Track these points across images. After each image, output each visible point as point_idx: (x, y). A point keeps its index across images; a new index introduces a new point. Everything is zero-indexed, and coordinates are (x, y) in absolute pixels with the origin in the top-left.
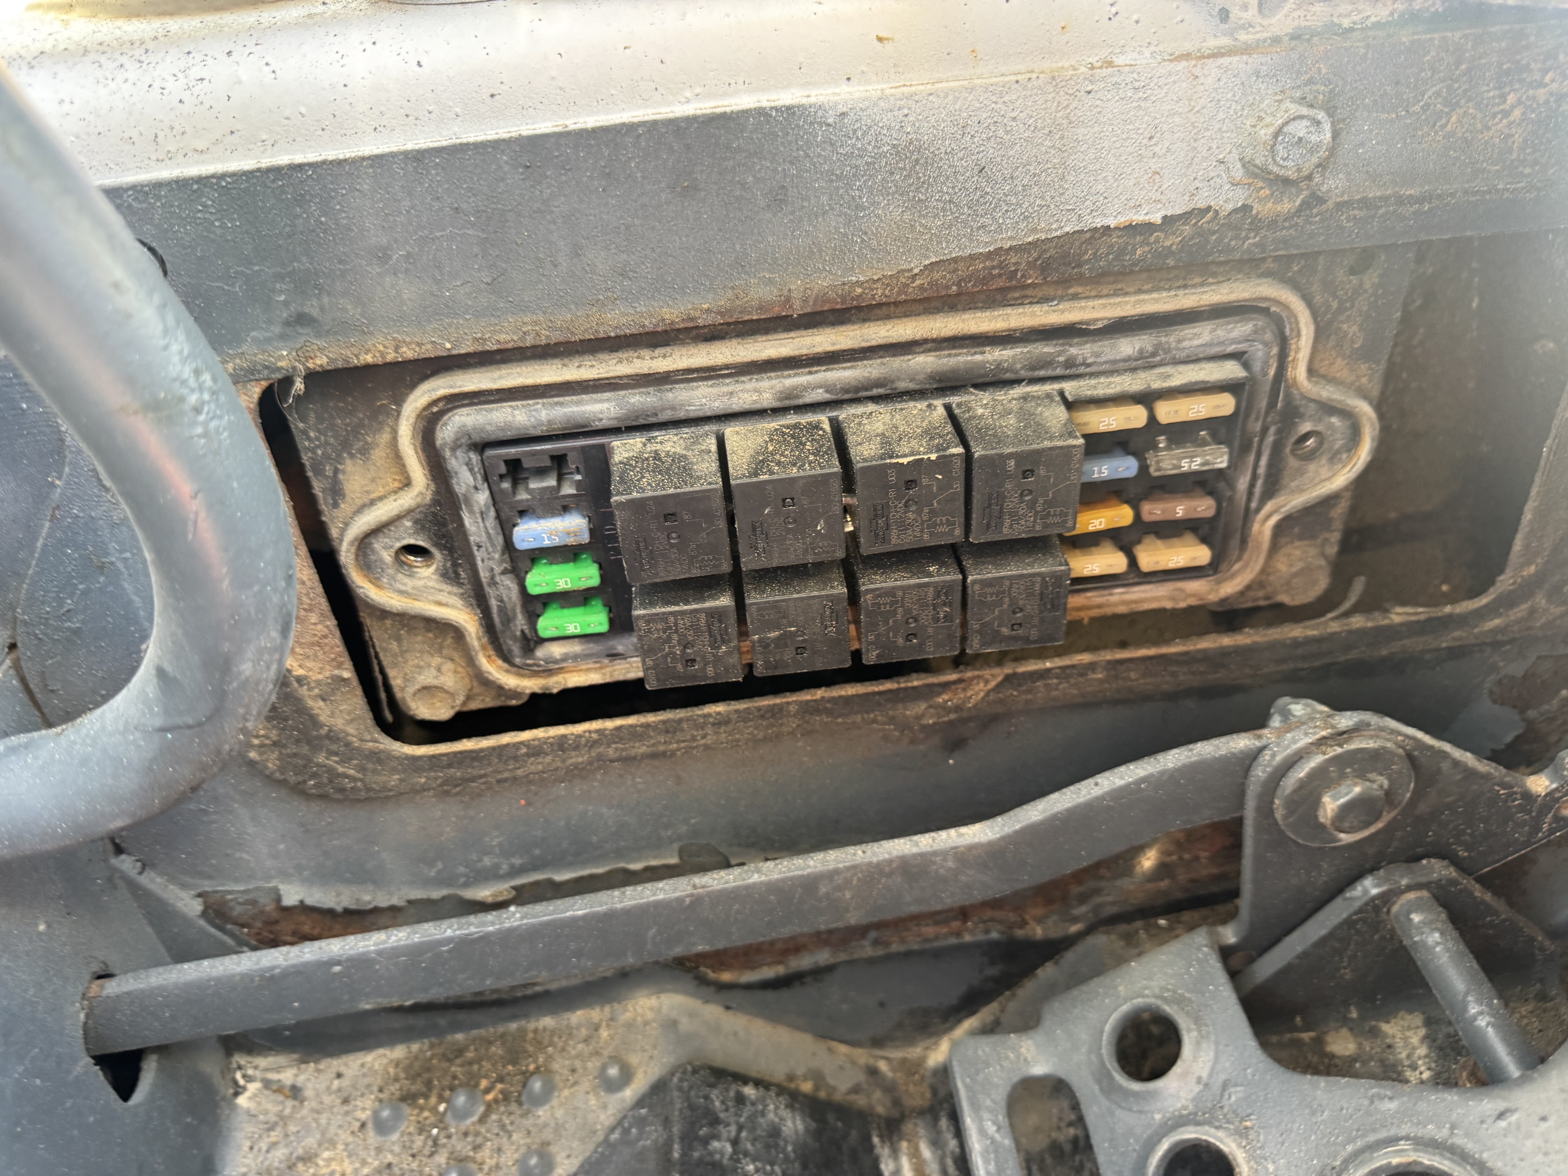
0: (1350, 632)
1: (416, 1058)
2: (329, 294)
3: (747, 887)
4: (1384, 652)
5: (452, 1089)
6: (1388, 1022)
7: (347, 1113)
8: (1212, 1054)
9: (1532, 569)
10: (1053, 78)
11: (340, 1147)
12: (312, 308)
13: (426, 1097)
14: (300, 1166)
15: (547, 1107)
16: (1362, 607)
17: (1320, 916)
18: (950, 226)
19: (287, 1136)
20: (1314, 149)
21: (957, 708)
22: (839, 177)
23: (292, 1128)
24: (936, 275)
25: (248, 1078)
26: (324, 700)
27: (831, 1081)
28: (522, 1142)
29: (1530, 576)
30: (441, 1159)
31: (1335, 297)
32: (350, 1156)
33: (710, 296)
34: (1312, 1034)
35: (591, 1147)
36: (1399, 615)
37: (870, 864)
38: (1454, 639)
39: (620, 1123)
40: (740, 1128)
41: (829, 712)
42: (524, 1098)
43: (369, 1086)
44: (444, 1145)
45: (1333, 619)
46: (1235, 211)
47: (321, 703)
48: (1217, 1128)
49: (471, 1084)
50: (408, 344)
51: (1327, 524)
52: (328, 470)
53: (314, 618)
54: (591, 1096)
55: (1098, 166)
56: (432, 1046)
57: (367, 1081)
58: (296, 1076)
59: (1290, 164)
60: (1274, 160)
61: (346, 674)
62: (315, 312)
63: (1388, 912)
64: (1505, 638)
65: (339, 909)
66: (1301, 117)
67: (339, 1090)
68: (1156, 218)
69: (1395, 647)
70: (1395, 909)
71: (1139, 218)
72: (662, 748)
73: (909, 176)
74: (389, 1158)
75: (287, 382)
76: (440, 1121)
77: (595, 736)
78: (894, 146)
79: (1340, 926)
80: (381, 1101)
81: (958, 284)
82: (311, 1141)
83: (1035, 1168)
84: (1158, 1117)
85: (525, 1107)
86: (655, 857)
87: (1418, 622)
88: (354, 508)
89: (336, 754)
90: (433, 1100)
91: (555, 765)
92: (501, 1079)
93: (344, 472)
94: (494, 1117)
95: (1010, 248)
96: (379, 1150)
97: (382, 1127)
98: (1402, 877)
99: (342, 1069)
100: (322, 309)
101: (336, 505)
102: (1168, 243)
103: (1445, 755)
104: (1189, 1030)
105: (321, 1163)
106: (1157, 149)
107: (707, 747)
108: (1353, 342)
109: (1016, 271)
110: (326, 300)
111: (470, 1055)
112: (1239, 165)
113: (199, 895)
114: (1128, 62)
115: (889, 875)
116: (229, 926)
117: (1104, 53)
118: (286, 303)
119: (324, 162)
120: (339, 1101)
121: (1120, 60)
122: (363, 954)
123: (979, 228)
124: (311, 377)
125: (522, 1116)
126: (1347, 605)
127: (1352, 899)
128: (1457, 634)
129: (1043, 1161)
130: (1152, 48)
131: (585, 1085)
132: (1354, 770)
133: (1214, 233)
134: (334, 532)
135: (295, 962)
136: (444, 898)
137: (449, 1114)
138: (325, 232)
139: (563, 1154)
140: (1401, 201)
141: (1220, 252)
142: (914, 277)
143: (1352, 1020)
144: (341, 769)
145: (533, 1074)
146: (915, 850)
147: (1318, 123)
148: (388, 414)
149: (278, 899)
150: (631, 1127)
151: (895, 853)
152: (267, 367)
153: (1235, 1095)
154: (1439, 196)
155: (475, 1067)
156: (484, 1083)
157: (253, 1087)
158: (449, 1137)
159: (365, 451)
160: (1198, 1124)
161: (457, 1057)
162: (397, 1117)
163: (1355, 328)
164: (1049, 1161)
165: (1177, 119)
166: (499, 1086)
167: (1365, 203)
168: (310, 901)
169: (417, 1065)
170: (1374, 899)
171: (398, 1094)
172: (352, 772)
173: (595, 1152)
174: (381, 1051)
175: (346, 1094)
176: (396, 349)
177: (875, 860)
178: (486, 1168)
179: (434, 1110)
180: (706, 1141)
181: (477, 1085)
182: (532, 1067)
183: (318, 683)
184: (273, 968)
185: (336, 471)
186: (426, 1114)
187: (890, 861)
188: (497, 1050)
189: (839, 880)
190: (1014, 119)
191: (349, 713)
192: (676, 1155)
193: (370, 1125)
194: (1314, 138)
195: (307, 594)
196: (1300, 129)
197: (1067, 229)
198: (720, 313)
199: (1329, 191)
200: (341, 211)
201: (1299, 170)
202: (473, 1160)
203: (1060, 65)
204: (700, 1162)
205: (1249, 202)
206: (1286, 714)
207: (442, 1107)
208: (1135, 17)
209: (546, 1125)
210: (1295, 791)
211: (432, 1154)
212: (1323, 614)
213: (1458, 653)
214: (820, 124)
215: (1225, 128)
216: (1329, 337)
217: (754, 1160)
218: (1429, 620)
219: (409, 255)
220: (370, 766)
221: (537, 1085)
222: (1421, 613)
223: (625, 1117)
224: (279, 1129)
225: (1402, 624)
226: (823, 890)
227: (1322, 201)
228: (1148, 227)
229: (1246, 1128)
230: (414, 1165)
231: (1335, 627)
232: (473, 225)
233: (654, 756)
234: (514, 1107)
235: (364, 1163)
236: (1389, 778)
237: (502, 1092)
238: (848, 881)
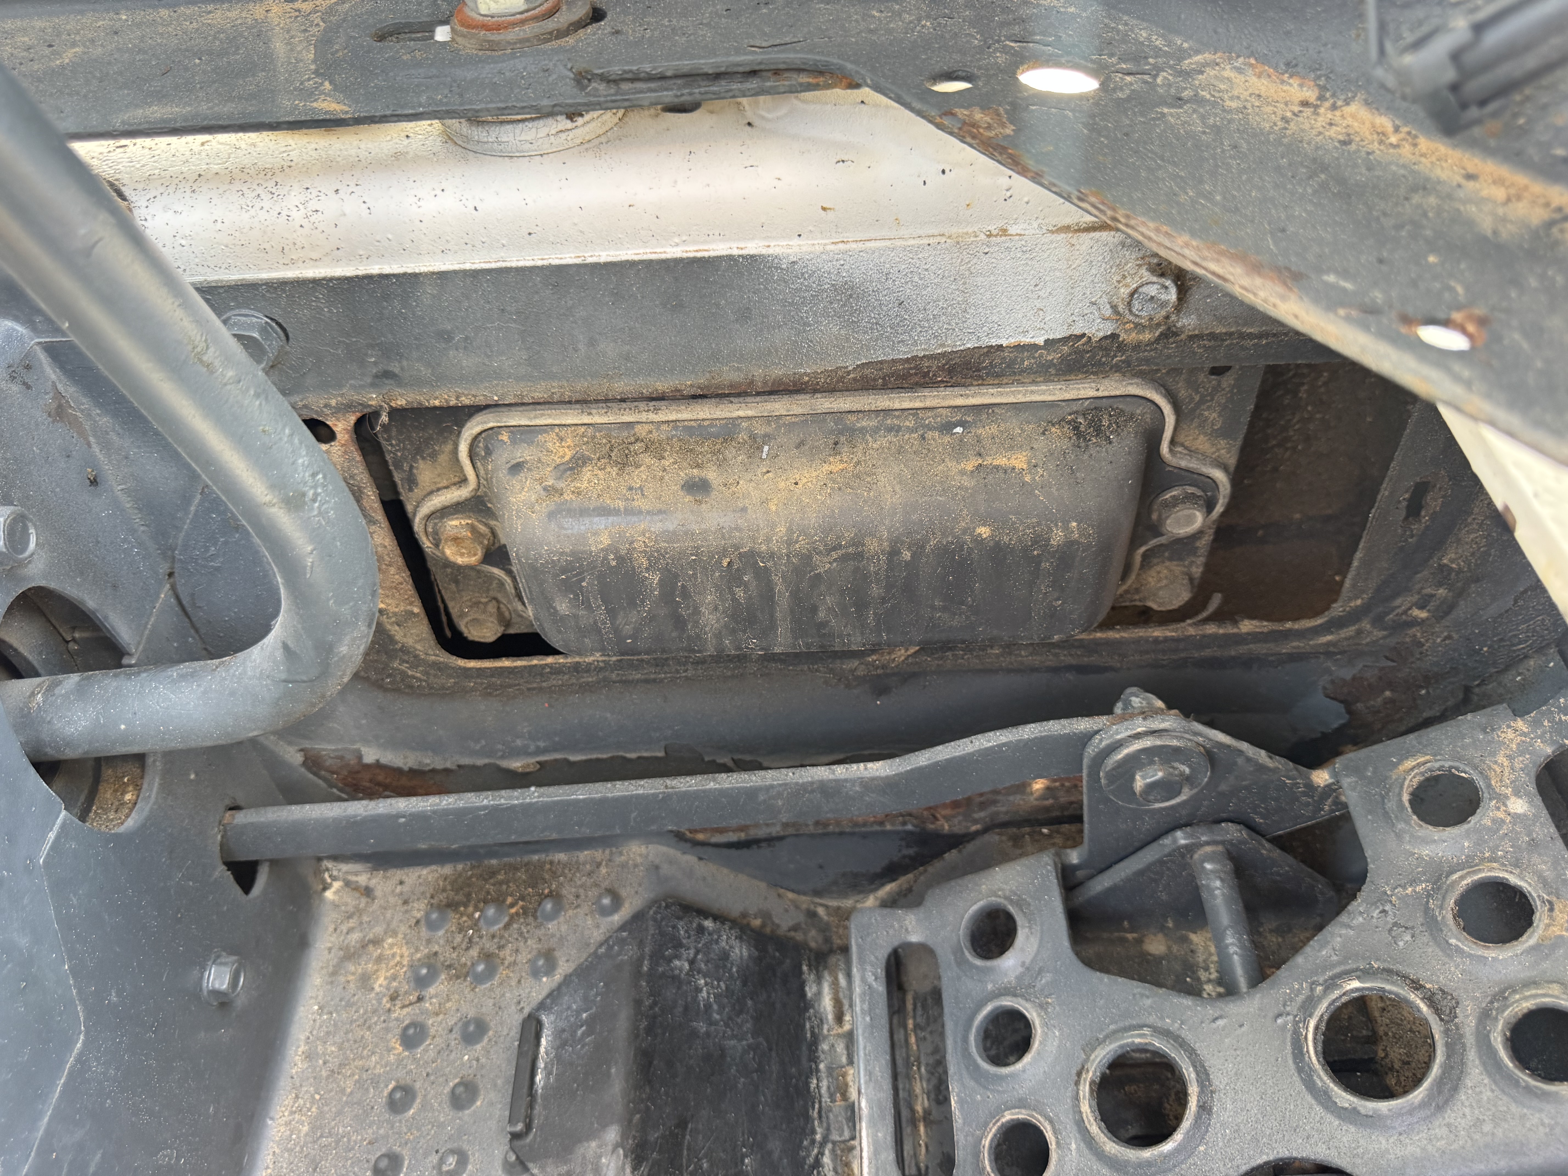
0: (1204, 636)
1: (460, 875)
2: (407, 359)
3: (704, 791)
4: (1233, 653)
5: (486, 902)
6: (1195, 933)
7: (406, 912)
8: (1036, 946)
9: (1359, 602)
10: (958, 243)
11: (400, 936)
12: (395, 367)
13: (466, 906)
14: (371, 947)
15: (555, 922)
16: (1218, 617)
17: (1140, 854)
18: (877, 340)
19: (361, 923)
20: (1164, 304)
21: (884, 667)
22: (792, 304)
23: (365, 919)
24: (867, 371)
25: (334, 878)
26: (399, 625)
27: (777, 921)
28: (534, 946)
29: (1357, 607)
30: (474, 952)
31: (1197, 392)
32: (407, 943)
33: (693, 376)
34: (1135, 935)
35: (585, 956)
36: (1247, 626)
37: (797, 784)
38: (1294, 648)
39: (606, 941)
40: (697, 952)
41: (782, 661)
42: (538, 914)
43: (423, 893)
44: (477, 943)
45: (1190, 625)
46: (1106, 338)
47: (397, 628)
48: (1026, 1000)
49: (499, 901)
50: (466, 395)
51: (1194, 551)
52: (406, 467)
53: (392, 570)
54: (589, 918)
55: (993, 304)
56: (473, 868)
57: (422, 889)
58: (369, 879)
59: (1144, 314)
60: (1130, 311)
61: (416, 610)
62: (397, 370)
63: (1191, 857)
64: (1335, 650)
65: (406, 768)
66: (1154, 283)
67: (401, 893)
68: (1040, 341)
69: (1243, 649)
70: (1196, 856)
71: (1026, 340)
72: (652, 676)
73: (844, 305)
74: (436, 948)
75: (376, 414)
76: (475, 925)
77: (601, 664)
78: (833, 285)
79: (1154, 864)
80: (432, 905)
81: (884, 379)
82: (379, 930)
83: (919, 1005)
84: (990, 986)
85: (539, 920)
86: (646, 750)
87: (1262, 633)
88: (425, 492)
89: (407, 662)
90: (471, 909)
91: (571, 682)
92: (522, 898)
93: (417, 468)
94: (515, 926)
95: (924, 356)
96: (429, 941)
97: (432, 926)
98: (1202, 834)
99: (404, 878)
100: (402, 369)
101: (411, 490)
102: (1050, 358)
103: (1241, 752)
104: (1023, 927)
105: (386, 946)
106: (1040, 293)
107: (687, 678)
108: (1213, 424)
109: (929, 372)
110: (405, 363)
111: (500, 877)
112: (1108, 306)
113: (301, 750)
114: (1019, 232)
115: (813, 791)
116: (323, 773)
117: (1001, 224)
118: (375, 363)
119: (405, 274)
120: (400, 902)
121: (1012, 230)
122: (422, 812)
123: (899, 342)
124: (394, 413)
125: (536, 927)
126: (1205, 614)
127: (1164, 846)
128: (1295, 644)
129: (925, 999)
130: (1040, 221)
131: (585, 908)
132: (1161, 759)
133: (1088, 352)
134: (409, 508)
135: (372, 813)
136: (485, 765)
137: (482, 921)
138: (405, 319)
139: (564, 959)
140: (1242, 336)
141: (1093, 365)
142: (849, 373)
143: (1168, 928)
144: (410, 673)
145: (547, 896)
146: (831, 777)
147: (1166, 288)
148: (451, 432)
149: (360, 757)
150: (614, 945)
151: (816, 778)
152: (361, 404)
153: (1047, 978)
154: (1274, 335)
155: (504, 887)
156: (509, 900)
157: (337, 885)
158: (481, 937)
159: (434, 456)
160: (1015, 995)
161: (491, 878)
162: (443, 919)
163: (1215, 415)
164: (930, 1001)
165: (1058, 274)
166: (521, 903)
167: (1213, 336)
168: (383, 761)
169: (460, 880)
170: (1179, 848)
171: (445, 902)
172: (418, 675)
173: (586, 960)
174: (434, 867)
175: (406, 897)
176: (457, 398)
177: (801, 781)
178: (506, 963)
179: (471, 916)
180: (669, 960)
181: (504, 901)
182: (546, 891)
183: (395, 614)
184: (355, 816)
185: (411, 467)
186: (465, 918)
187: (812, 783)
188: (522, 875)
189: (774, 792)
190: (926, 270)
191: (418, 636)
192: (645, 968)
193: (423, 922)
194: (1163, 297)
195: (388, 555)
196: (1152, 290)
197: (969, 346)
198: (699, 387)
199: (1184, 326)
200: (417, 306)
201: (1151, 319)
202: (498, 956)
203: (965, 231)
204: (663, 975)
205: (1117, 332)
206: (1127, 704)
207: (477, 915)
208: (1026, 199)
209: (553, 936)
210: (1113, 769)
211: (467, 949)
212: (1183, 620)
213: (1296, 657)
214: (776, 268)
215: (1096, 280)
216: (1193, 420)
217: (705, 977)
218: (1272, 632)
219: (467, 338)
220: (432, 672)
221: (548, 906)
222: (1266, 626)
223: (610, 937)
224: (356, 918)
225: (1248, 634)
226: (761, 797)
227: (1176, 334)
228: (1034, 347)
229: (1047, 1003)
230: (454, 955)
231: (1192, 631)
232: (515, 321)
233: (647, 681)
234: (530, 919)
235: (417, 950)
236: (1189, 766)
237: (522, 908)
238: (779, 795)
